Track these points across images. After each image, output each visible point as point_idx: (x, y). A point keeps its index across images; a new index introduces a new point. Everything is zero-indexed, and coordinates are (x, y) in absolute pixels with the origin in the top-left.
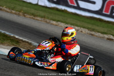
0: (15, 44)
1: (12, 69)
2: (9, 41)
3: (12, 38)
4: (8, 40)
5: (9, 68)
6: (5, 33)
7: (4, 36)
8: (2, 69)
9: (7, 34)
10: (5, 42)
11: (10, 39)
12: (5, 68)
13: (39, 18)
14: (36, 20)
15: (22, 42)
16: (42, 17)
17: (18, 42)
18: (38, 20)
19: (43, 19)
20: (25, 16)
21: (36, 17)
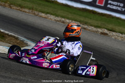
13: (27, 10)
14: (24, 12)
15: (8, 36)
16: (30, 9)
17: (3, 36)
18: (26, 12)
19: (31, 11)
20: (11, 7)
21: (24, 8)
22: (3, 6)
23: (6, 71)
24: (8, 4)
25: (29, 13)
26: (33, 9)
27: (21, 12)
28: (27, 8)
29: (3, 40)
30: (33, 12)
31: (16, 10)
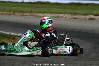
0: (12, 41)
1: (15, 62)
2: (7, 39)
3: (8, 36)
4: (5, 38)
5: (13, 62)
6: (1, 33)
7: (1, 36)
8: (7, 64)
9: (3, 33)
10: (3, 41)
11: (7, 37)
12: (9, 63)
13: (27, 14)
14: (25, 16)
15: (18, 37)
16: (30, 12)
17: (14, 38)
18: (27, 16)
19: (31, 14)
20: (15, 15)
21: (25, 13)
22: (9, 15)
23: (23, 64)
24: (12, 12)
25: (30, 16)
26: (32, 12)
27: (24, 16)
28: (28, 12)
29: (15, 41)
30: (33, 15)
31: (19, 16)
